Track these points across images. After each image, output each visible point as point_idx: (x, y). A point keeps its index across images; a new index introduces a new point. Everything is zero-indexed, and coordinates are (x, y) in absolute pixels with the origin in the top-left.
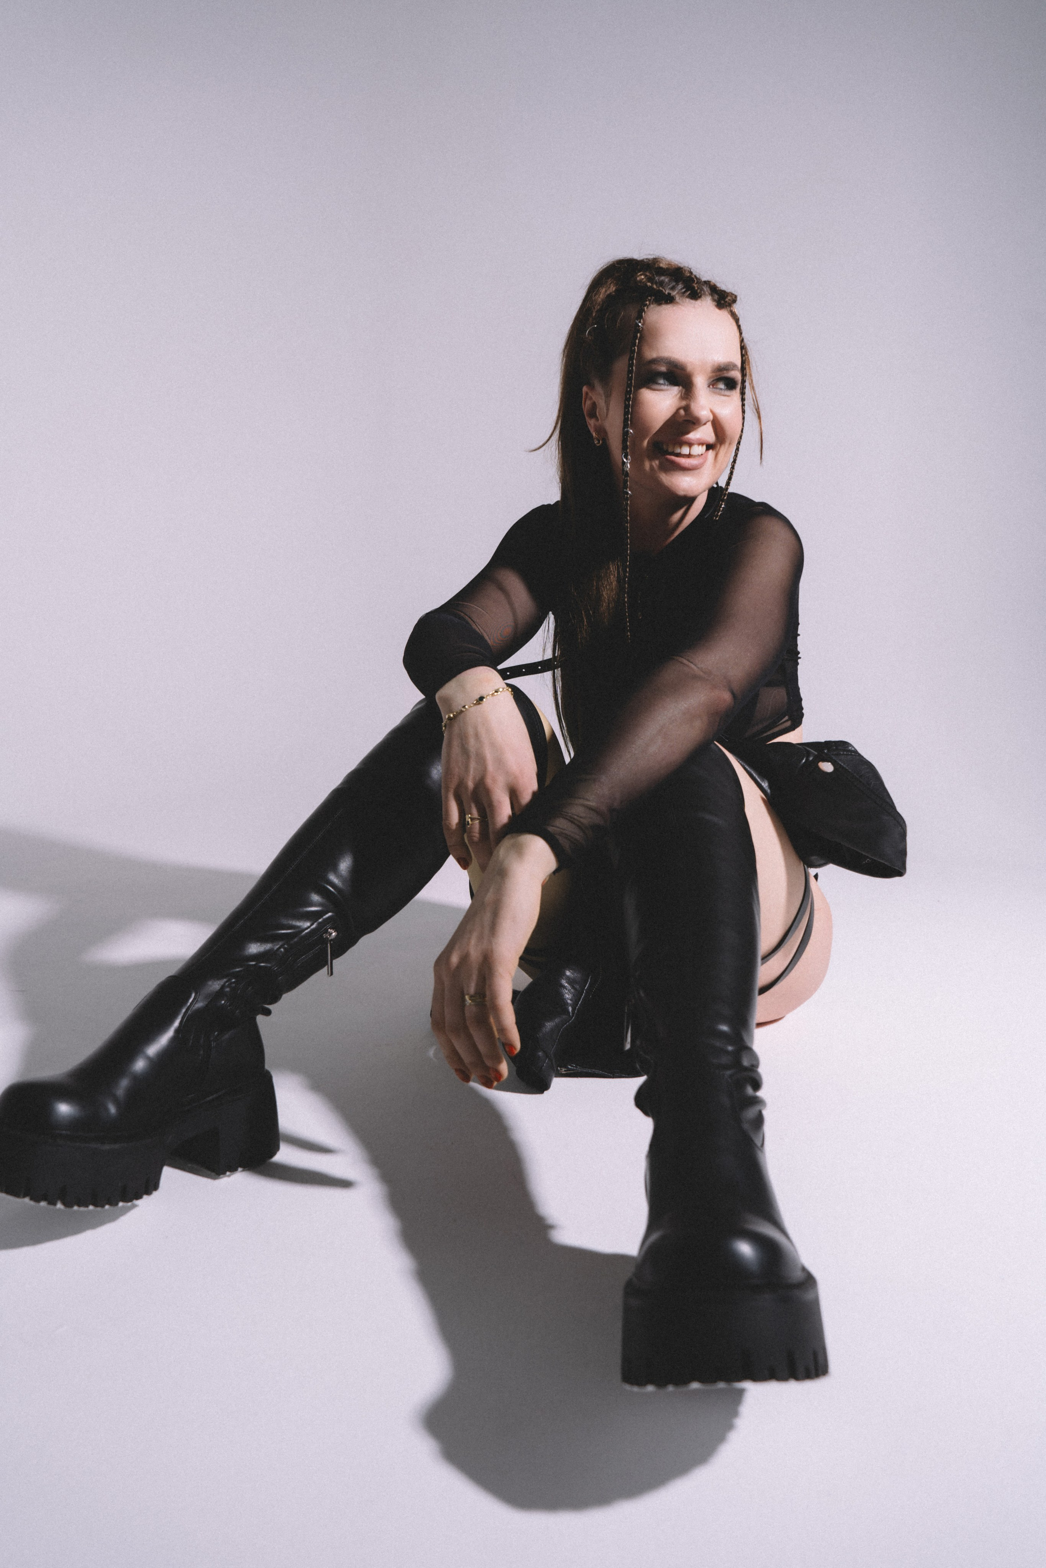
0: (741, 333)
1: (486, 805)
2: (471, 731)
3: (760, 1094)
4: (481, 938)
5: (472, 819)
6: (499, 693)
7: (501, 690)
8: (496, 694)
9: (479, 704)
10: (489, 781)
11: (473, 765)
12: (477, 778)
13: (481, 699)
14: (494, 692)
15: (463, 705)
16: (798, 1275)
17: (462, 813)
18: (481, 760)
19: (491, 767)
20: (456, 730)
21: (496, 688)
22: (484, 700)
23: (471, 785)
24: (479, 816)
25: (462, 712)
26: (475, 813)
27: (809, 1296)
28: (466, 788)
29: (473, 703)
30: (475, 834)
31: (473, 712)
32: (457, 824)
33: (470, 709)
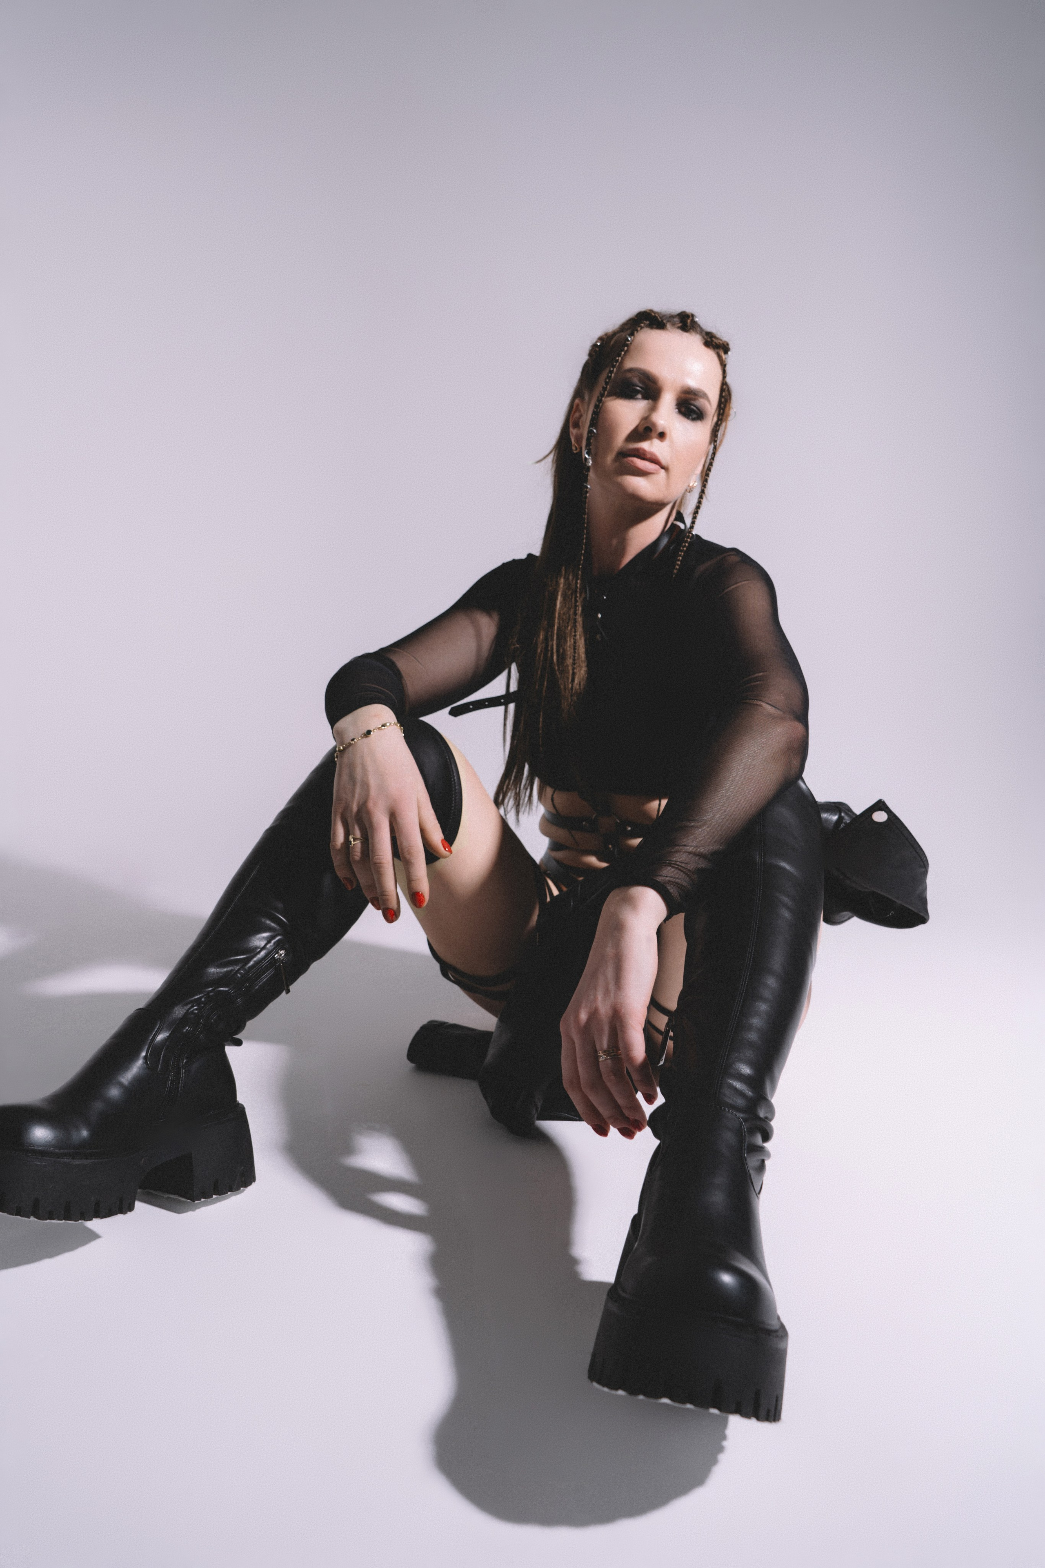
0: (724, 377)
1: (367, 826)
2: (358, 762)
3: (767, 1145)
4: (607, 992)
5: (355, 839)
6: (386, 727)
7: (388, 724)
8: (383, 728)
9: (367, 737)
10: (370, 805)
11: (358, 790)
12: (361, 803)
13: (369, 732)
14: (380, 726)
15: (353, 738)
16: (774, 1324)
17: (347, 834)
18: (366, 786)
19: (373, 792)
20: (346, 760)
21: (384, 723)
22: (372, 733)
23: (355, 808)
24: (361, 837)
25: (350, 745)
26: (358, 834)
27: (781, 1346)
28: (351, 811)
29: (361, 737)
30: (357, 853)
31: (362, 743)
32: (342, 844)
33: (359, 741)
